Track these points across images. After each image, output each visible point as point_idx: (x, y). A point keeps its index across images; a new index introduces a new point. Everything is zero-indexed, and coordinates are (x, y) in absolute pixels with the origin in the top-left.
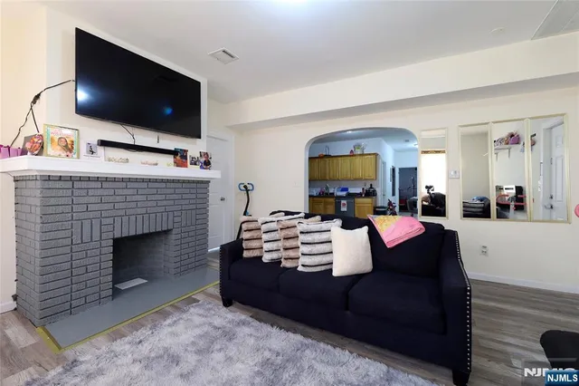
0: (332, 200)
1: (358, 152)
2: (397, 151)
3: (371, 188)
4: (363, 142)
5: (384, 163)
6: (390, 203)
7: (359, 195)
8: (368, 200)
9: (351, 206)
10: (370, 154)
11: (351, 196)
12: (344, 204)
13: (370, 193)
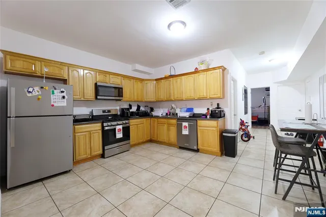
0: (174, 121)
1: (203, 67)
2: (249, 73)
3: (218, 108)
4: (207, 57)
5: (234, 81)
6: (242, 123)
7: (204, 116)
8: (213, 123)
9: (194, 129)
10: (214, 69)
11: (195, 117)
12: (185, 127)
13: (217, 114)
